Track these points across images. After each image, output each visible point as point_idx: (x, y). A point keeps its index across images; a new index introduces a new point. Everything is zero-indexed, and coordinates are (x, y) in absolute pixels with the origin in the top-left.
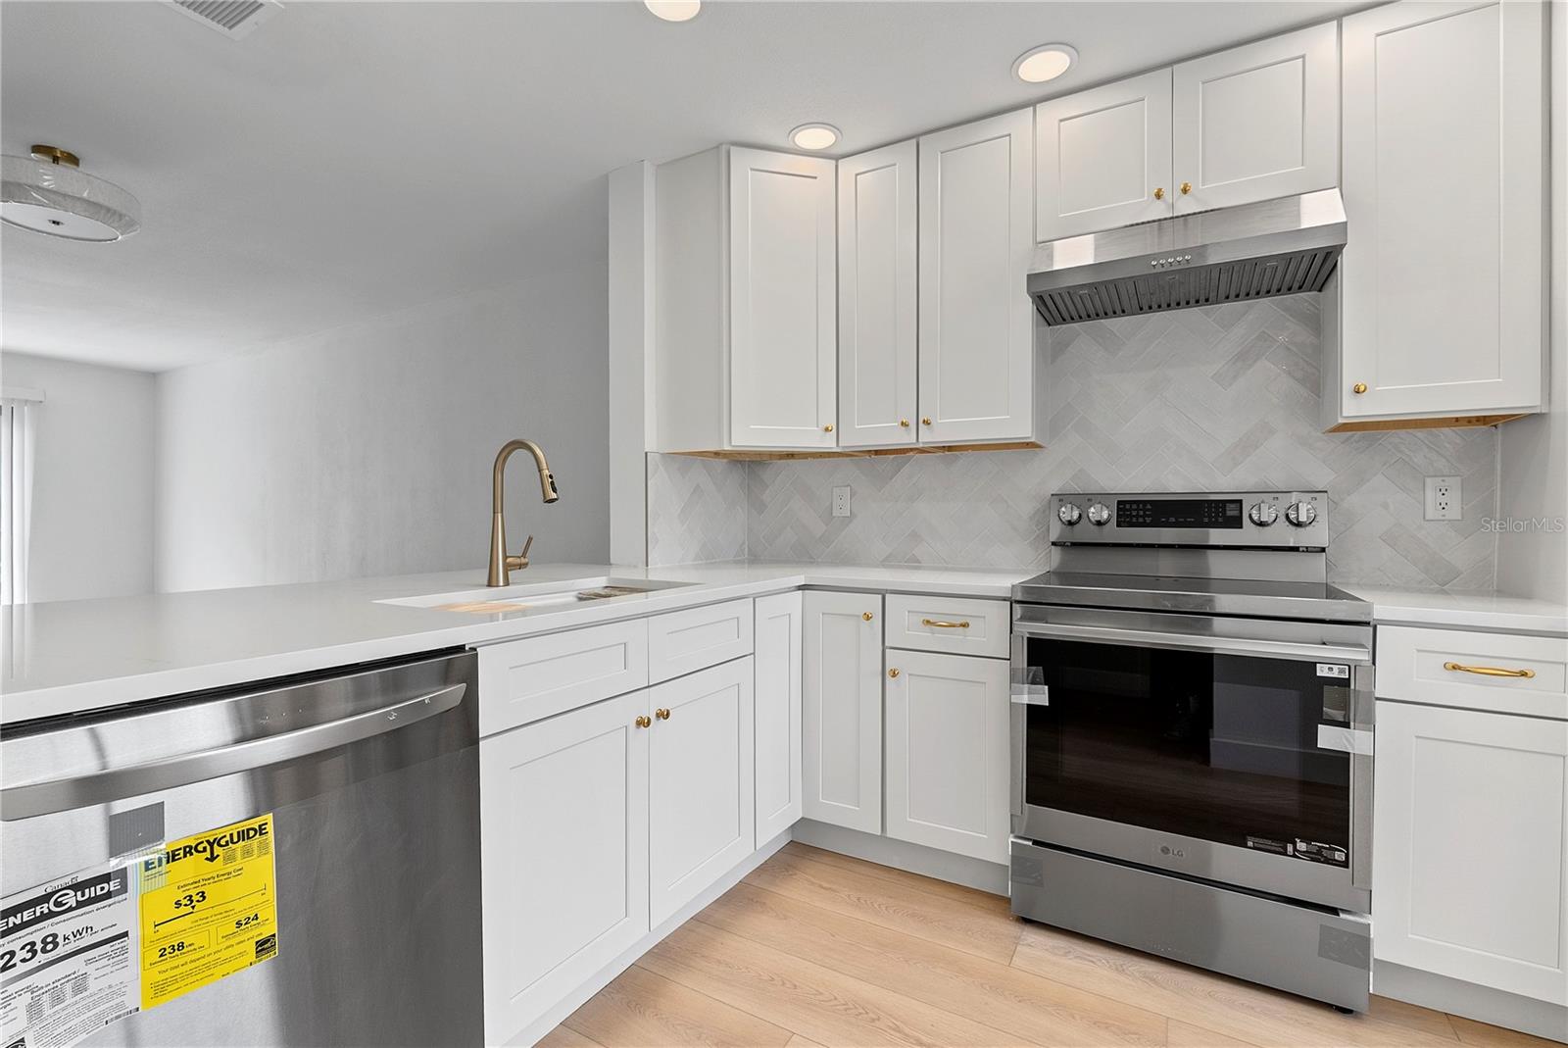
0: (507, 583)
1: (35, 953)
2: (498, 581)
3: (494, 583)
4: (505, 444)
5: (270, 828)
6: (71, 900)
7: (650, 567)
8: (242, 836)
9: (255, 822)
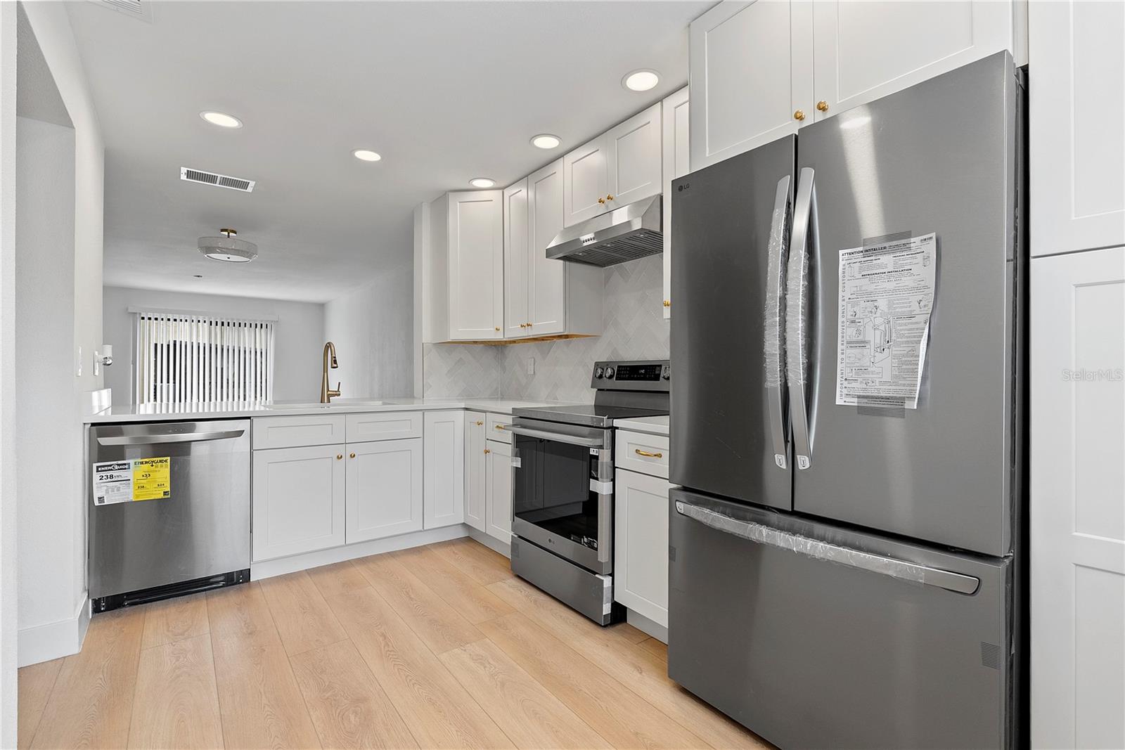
1: (108, 478)
5: (169, 461)
6: (117, 467)
7: (425, 398)
8: (160, 461)
9: (165, 459)
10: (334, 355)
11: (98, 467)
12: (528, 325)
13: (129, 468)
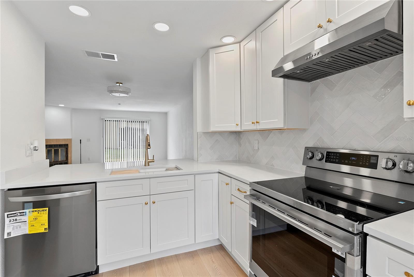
0: (149, 165)
1: (14, 221)
2: (146, 165)
5: (47, 210)
6: (19, 214)
7: (198, 162)
8: (43, 210)
9: (45, 209)
10: (149, 142)
11: (8, 215)
12: (257, 122)
13: (26, 215)
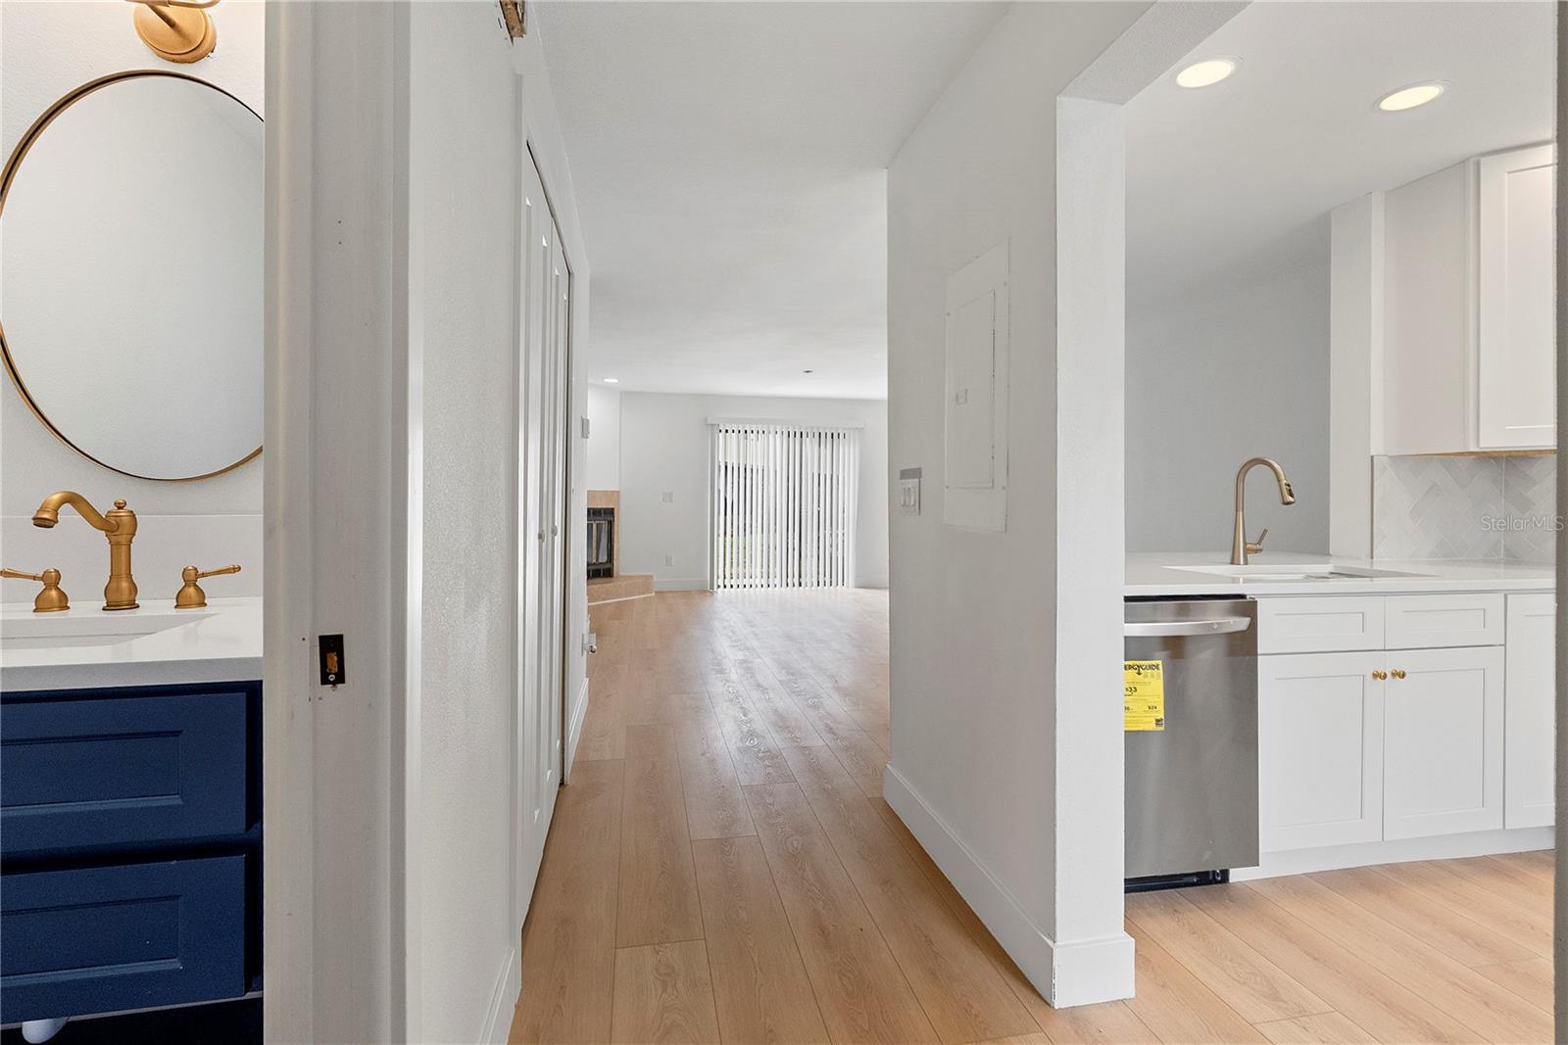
0: (1246, 563)
2: (1239, 560)
3: (1236, 562)
4: (1247, 460)
5: (1161, 667)
7: (1375, 559)
8: (1151, 667)
9: (1154, 662)
